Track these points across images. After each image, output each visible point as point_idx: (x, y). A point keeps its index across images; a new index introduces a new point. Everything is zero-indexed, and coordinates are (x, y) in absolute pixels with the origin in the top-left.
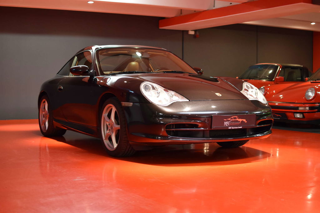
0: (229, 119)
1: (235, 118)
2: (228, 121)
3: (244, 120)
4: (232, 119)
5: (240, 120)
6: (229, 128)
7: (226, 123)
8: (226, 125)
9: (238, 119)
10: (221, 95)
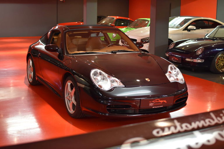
0: (153, 101)
1: (157, 100)
2: (153, 102)
3: (165, 101)
4: (155, 101)
5: (162, 101)
6: (153, 107)
7: (151, 104)
8: (151, 106)
9: (160, 101)
10: (149, 80)
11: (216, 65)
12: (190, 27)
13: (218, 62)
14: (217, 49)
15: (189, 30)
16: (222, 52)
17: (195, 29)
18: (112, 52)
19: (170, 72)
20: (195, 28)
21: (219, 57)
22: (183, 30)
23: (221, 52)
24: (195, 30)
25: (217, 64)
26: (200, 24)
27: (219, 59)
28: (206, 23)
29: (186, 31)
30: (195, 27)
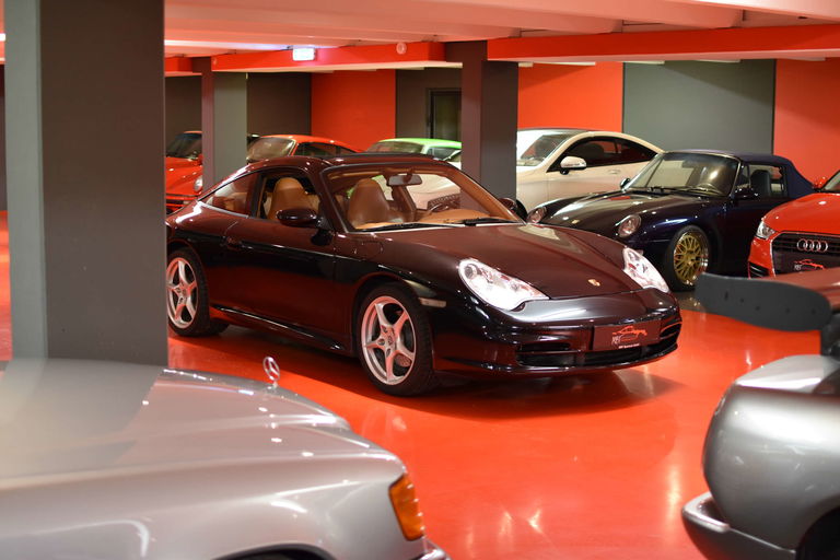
0: (620, 332)
1: (628, 330)
2: (618, 335)
3: (643, 332)
4: (625, 331)
5: (637, 332)
6: (620, 347)
7: (616, 340)
8: (616, 343)
9: (634, 332)
10: (598, 284)
11: (676, 266)
12: (568, 161)
13: (680, 257)
14: (667, 222)
15: (566, 171)
16: (690, 227)
17: (582, 165)
18: (464, 222)
19: (631, 265)
20: (581, 162)
21: (683, 242)
22: (548, 171)
23: (686, 228)
24: (583, 168)
25: (677, 262)
26: (595, 152)
27: (682, 248)
28: (609, 149)
29: (557, 173)
30: (582, 160)
